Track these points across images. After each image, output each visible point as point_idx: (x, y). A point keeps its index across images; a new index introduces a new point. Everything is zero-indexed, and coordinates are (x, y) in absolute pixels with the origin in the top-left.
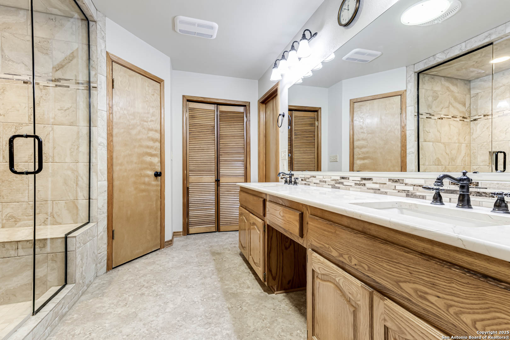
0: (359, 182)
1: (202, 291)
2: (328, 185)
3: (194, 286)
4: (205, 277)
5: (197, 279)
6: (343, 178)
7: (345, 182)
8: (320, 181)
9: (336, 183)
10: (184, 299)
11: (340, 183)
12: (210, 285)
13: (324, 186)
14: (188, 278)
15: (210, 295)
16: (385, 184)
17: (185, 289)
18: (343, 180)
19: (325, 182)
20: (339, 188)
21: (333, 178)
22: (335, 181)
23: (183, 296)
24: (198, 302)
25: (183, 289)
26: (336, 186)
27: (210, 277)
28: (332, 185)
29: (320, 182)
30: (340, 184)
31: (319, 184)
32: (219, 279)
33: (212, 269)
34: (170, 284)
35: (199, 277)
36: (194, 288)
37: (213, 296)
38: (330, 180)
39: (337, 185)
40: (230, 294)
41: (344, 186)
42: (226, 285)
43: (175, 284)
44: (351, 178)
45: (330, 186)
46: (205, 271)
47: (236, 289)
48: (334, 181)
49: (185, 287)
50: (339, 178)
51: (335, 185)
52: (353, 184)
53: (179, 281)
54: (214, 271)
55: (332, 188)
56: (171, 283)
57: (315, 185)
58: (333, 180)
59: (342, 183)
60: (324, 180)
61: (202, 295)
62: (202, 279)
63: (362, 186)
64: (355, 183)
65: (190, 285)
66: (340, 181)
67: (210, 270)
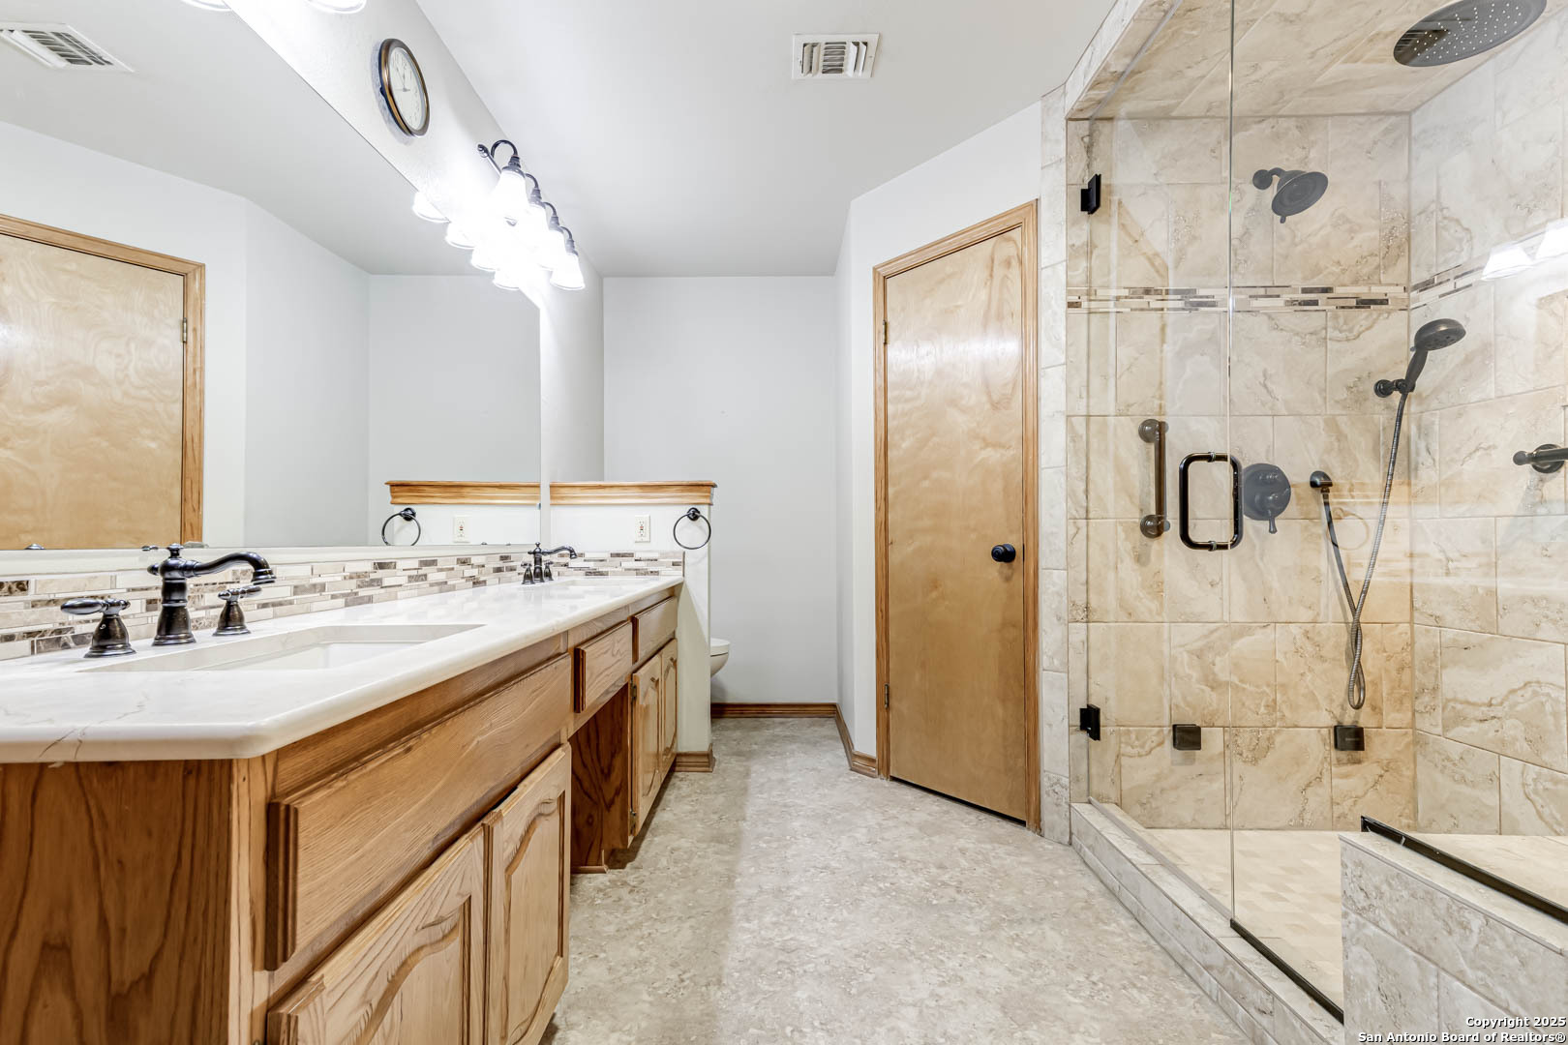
0: (415, 573)
1: (793, 856)
2: (334, 597)
3: (813, 870)
4: (778, 893)
5: (805, 889)
6: (381, 566)
7: (388, 577)
8: (296, 587)
9: (359, 587)
10: (834, 845)
11: (374, 583)
12: (769, 868)
13: (315, 606)
14: (832, 898)
15: (775, 845)
16: (453, 569)
17: (834, 864)
18: (380, 573)
19: (323, 587)
20: (370, 600)
21: (353, 568)
22: (359, 577)
23: (839, 850)
24: (803, 836)
25: (841, 866)
26: (360, 594)
27: (761, 891)
28: (348, 595)
29: (295, 594)
30: (373, 586)
31: (291, 603)
32: (738, 880)
33: (746, 925)
34: (881, 885)
35: (798, 898)
36: (812, 864)
37: (768, 842)
38: (339, 579)
39: (364, 592)
40: (727, 842)
41: (383, 590)
42: (727, 862)
43: (865, 881)
44: (401, 565)
45: (341, 601)
46: (774, 919)
47: (708, 850)
48: (355, 581)
49: (836, 871)
50: (368, 567)
51: (356, 593)
52: (403, 580)
53: (859, 892)
54: (741, 911)
55: (347, 605)
56: (880, 889)
57: (269, 611)
58: (351, 578)
59: (378, 582)
60: (316, 580)
61: (794, 847)
62: (788, 888)
63: (422, 580)
64: (410, 577)
65: (822, 875)
66: (373, 576)
67: (756, 922)
